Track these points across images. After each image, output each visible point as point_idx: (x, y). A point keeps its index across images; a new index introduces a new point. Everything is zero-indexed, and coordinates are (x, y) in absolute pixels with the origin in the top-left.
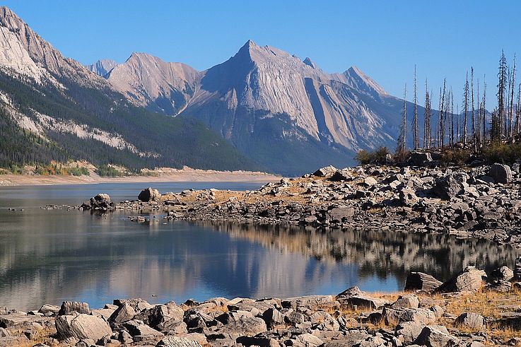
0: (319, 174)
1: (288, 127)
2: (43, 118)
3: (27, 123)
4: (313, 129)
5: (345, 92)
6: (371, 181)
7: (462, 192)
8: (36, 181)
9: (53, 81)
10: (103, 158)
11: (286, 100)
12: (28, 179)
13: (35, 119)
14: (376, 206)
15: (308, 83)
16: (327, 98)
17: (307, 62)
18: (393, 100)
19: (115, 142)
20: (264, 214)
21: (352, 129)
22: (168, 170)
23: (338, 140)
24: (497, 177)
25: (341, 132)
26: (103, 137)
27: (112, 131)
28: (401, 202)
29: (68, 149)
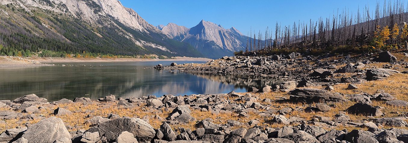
0: (223, 58)
1: (214, 45)
2: (142, 41)
3: (138, 43)
4: (221, 45)
5: (230, 34)
6: (238, 60)
7: (265, 63)
8: (140, 60)
9: (146, 31)
10: (160, 53)
11: (213, 37)
12: (138, 60)
13: (140, 42)
14: (240, 68)
15: (220, 32)
16: (225, 36)
17: (219, 26)
18: (244, 36)
19: (164, 49)
20: (207, 70)
21: (233, 45)
22: (179, 57)
23: (228, 48)
24: (275, 59)
25: (229, 46)
26: (160, 48)
27: (163, 46)
28: (247, 66)
29: (150, 51)
